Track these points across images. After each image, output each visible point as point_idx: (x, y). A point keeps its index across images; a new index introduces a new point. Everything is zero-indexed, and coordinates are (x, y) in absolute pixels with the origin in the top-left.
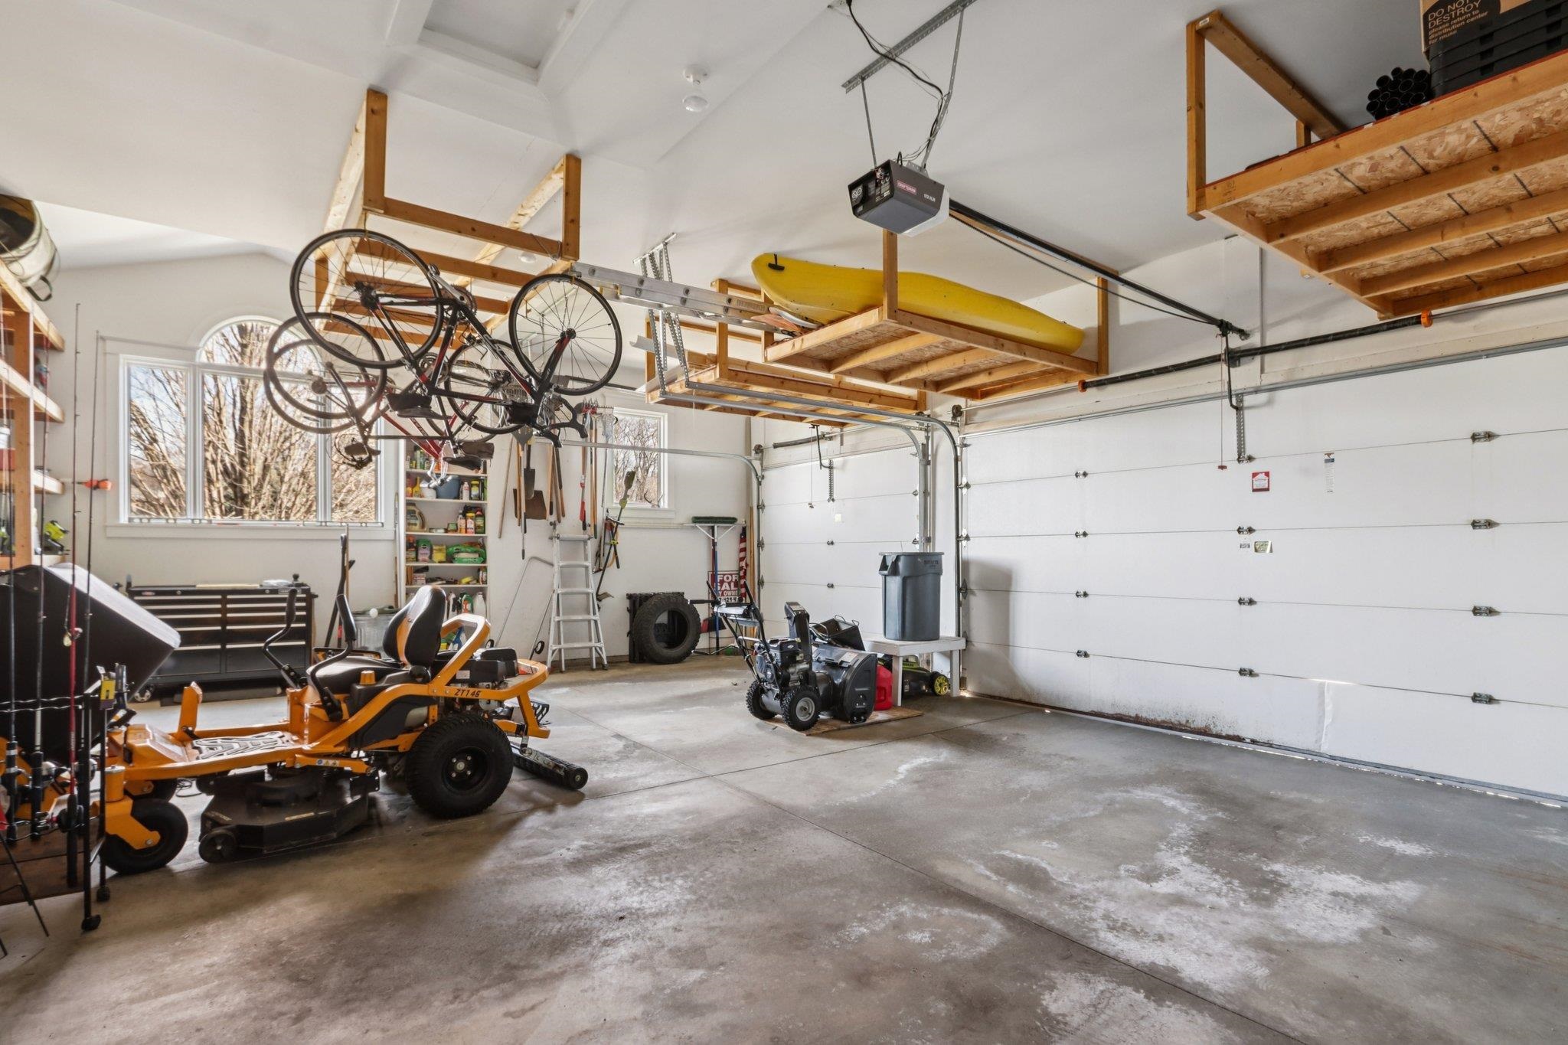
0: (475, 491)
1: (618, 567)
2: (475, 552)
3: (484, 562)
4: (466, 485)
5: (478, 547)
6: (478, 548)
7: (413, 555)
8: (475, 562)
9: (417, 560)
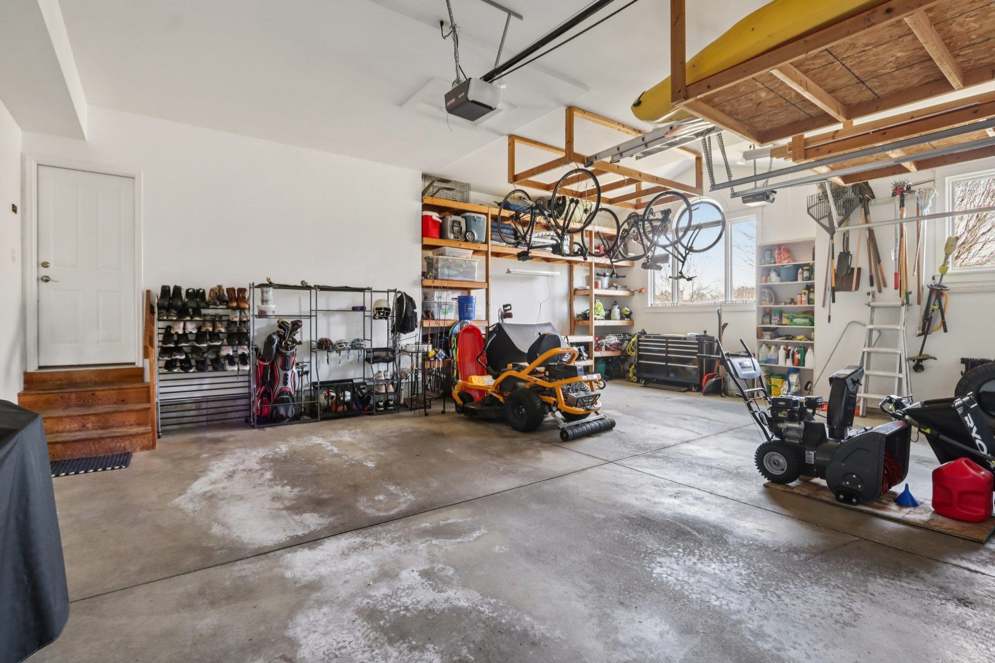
0: (806, 274)
1: (945, 331)
2: (806, 318)
3: (813, 324)
4: (800, 270)
5: (809, 314)
6: (809, 316)
7: (768, 320)
8: (805, 324)
9: (771, 323)
